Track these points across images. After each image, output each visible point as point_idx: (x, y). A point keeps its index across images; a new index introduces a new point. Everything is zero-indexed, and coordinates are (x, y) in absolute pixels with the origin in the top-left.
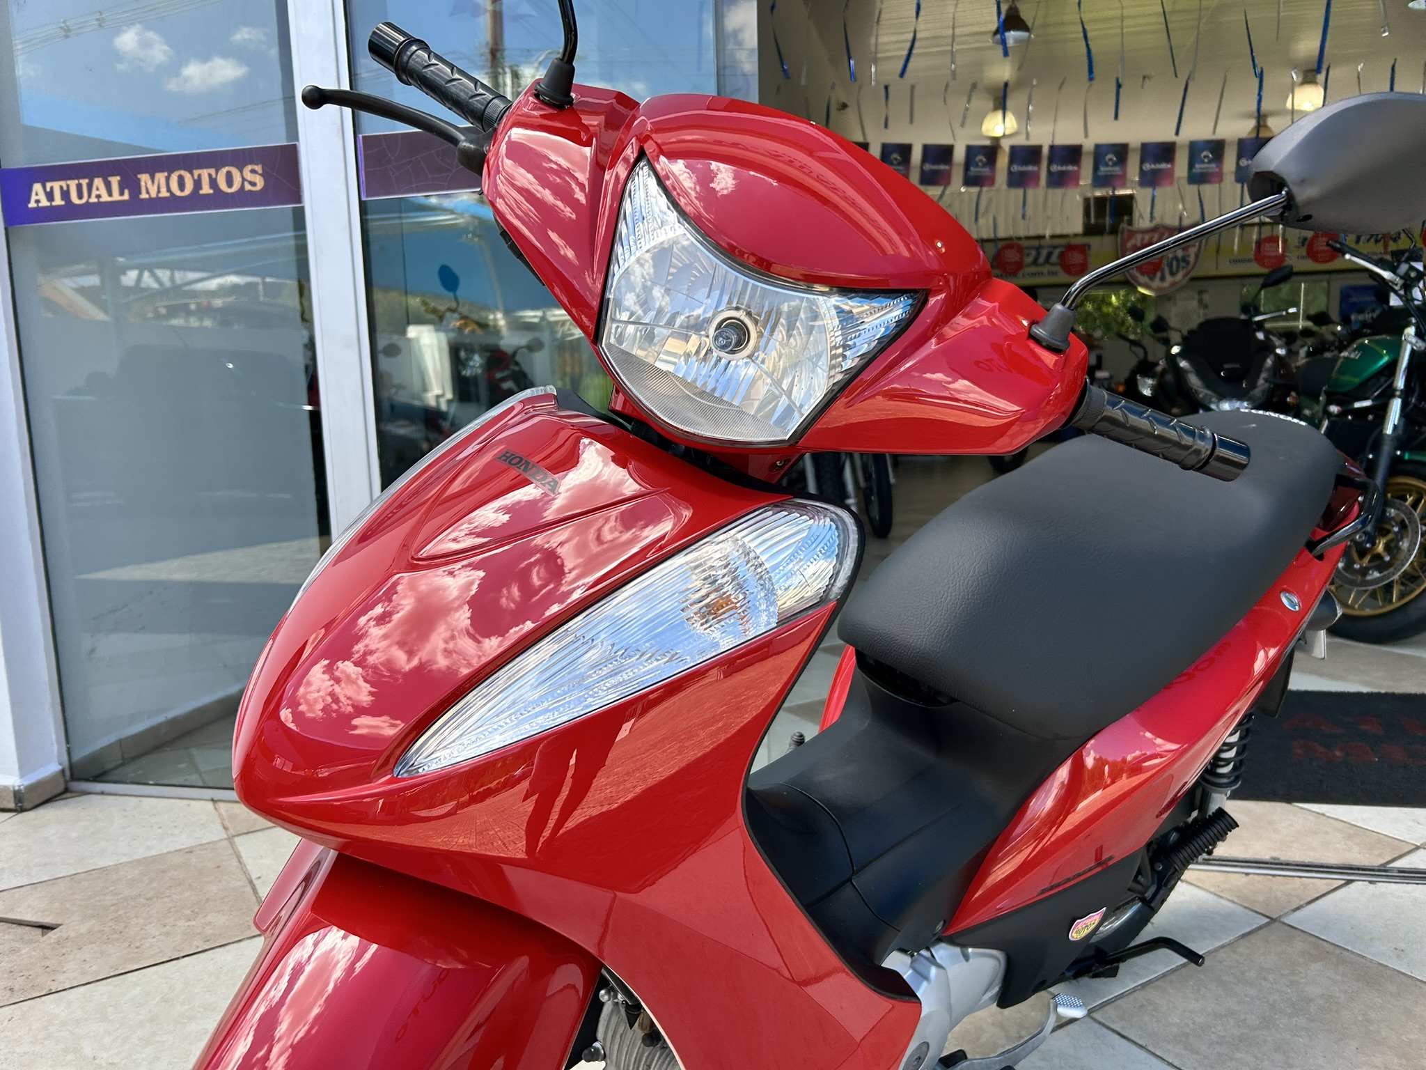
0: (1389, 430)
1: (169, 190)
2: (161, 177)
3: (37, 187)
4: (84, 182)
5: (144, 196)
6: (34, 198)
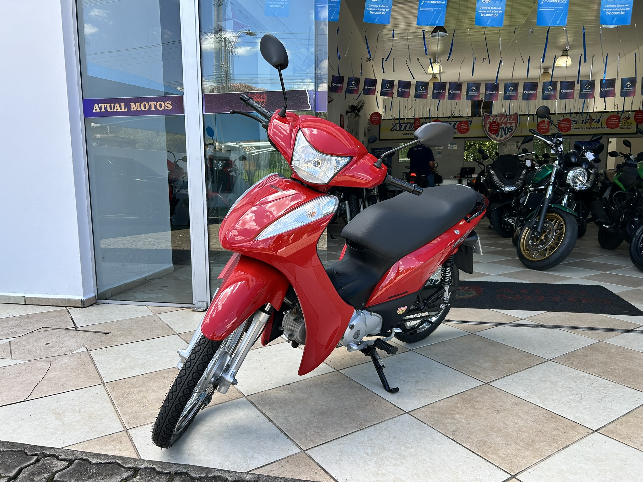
0: (548, 197)
1: (140, 108)
2: (138, 104)
3: (96, 105)
4: (112, 105)
5: (132, 110)
6: (95, 109)
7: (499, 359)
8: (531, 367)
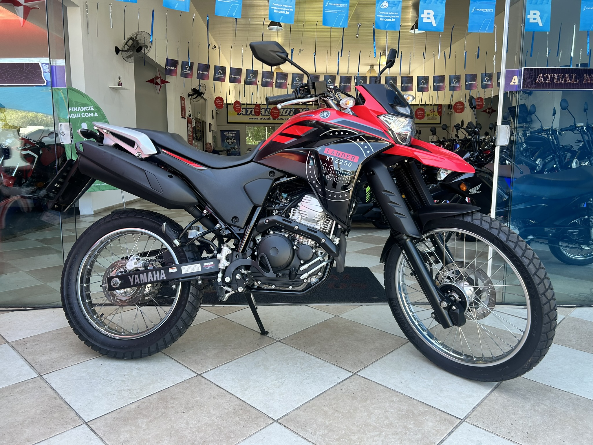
7: (230, 345)
8: (255, 351)
